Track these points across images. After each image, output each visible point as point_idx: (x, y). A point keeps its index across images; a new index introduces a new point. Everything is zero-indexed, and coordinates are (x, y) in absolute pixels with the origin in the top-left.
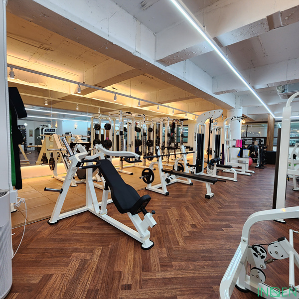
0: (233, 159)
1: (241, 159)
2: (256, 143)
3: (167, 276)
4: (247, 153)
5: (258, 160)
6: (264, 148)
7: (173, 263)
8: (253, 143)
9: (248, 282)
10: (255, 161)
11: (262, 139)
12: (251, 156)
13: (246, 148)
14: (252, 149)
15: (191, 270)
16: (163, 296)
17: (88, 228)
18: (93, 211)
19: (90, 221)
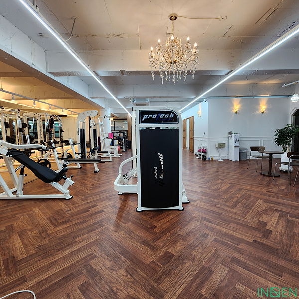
0: (107, 147)
1: (113, 147)
2: (122, 135)
4: (116, 142)
5: (124, 147)
6: (126, 138)
8: (119, 135)
10: (122, 148)
11: (125, 132)
12: (119, 144)
13: (115, 139)
14: (119, 139)
17: (13, 205)
18: (6, 197)
19: (9, 203)
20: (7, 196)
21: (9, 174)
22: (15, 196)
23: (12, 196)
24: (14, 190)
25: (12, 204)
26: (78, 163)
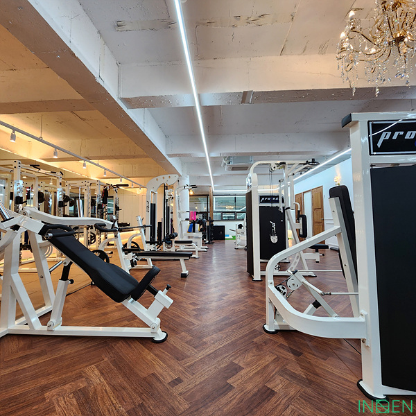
1: (193, 234)
3: (209, 353)
4: (197, 227)
5: (207, 236)
7: (204, 340)
9: (276, 323)
12: (201, 230)
14: (200, 223)
15: (225, 338)
16: (222, 368)
17: (39, 355)
18: (26, 330)
19: (30, 347)
20: (27, 328)
21: (36, 276)
22: (45, 328)
23: (39, 328)
24: (44, 310)
25: (36, 350)
26: (149, 259)
